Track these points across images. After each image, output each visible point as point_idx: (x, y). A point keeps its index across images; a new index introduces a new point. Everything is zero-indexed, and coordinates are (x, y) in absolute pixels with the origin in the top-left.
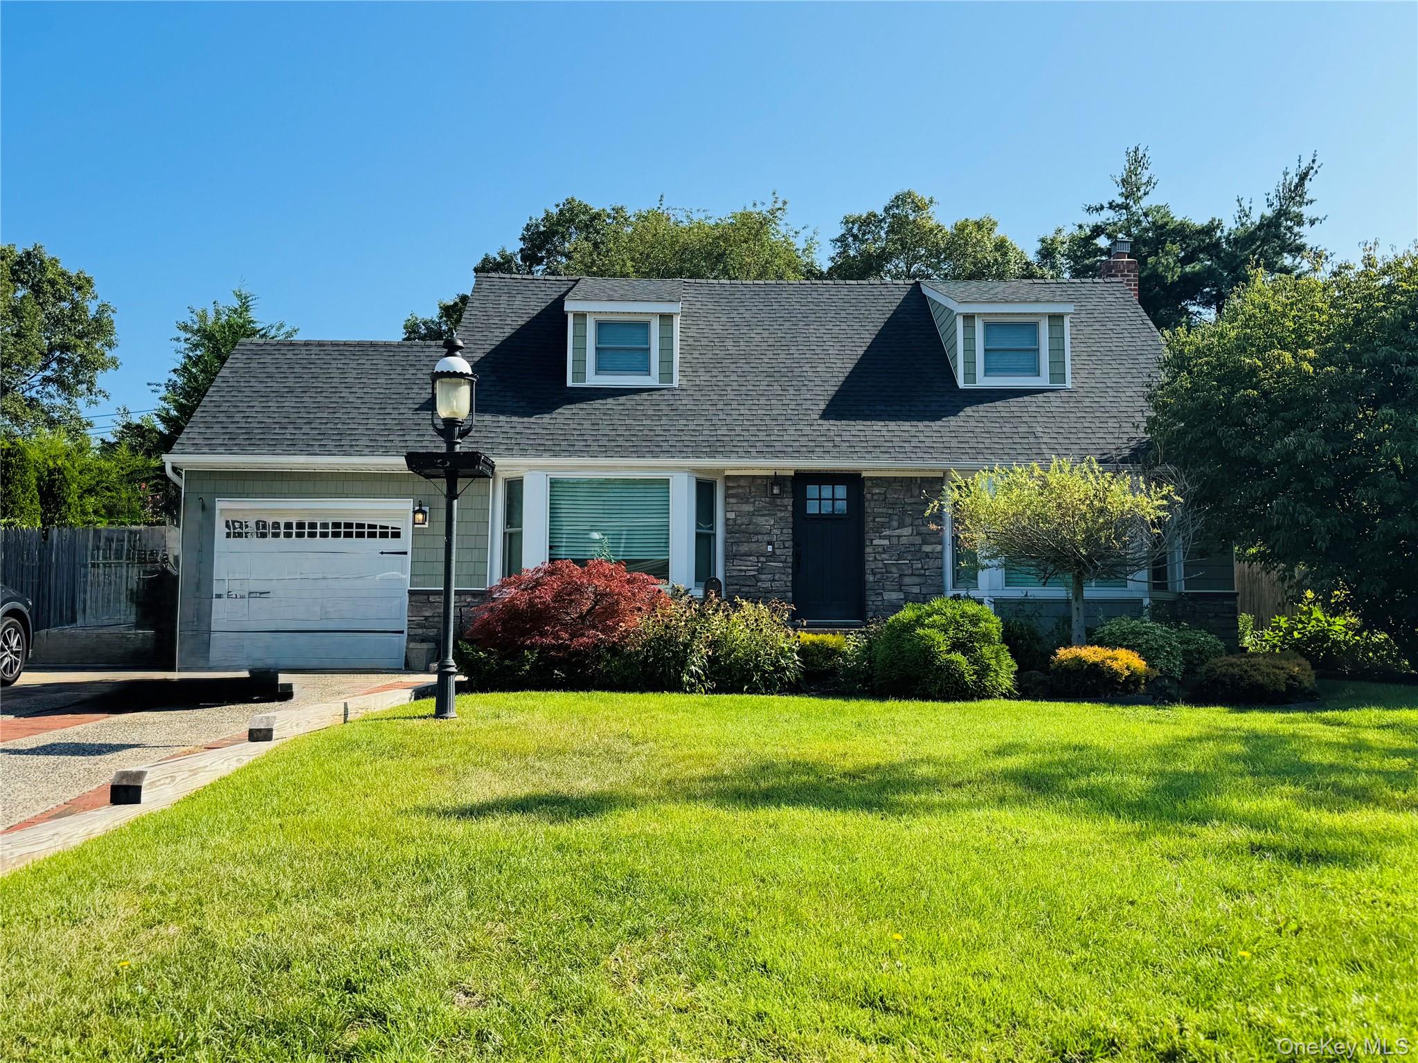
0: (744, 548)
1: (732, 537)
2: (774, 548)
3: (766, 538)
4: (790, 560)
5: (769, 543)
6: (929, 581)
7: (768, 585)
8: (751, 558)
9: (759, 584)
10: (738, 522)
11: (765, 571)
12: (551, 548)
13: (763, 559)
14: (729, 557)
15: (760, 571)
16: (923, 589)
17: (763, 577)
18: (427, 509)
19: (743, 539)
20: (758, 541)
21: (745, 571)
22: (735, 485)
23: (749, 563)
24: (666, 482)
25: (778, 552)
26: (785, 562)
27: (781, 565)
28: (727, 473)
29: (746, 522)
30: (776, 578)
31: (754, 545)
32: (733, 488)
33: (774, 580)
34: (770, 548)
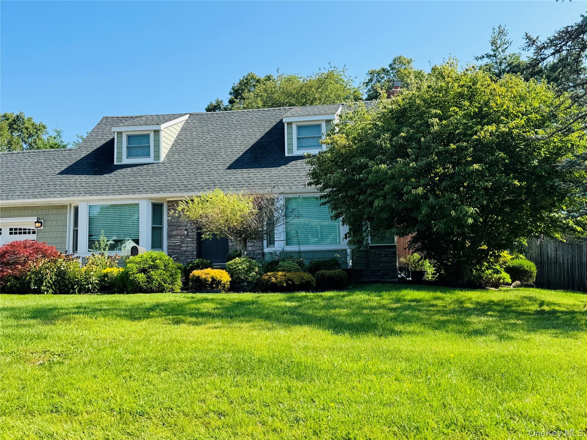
0: (175, 233)
1: (170, 228)
2: (188, 232)
3: (185, 228)
4: (195, 237)
5: (186, 230)
6: (256, 245)
7: (185, 249)
8: (178, 237)
9: (182, 248)
10: (172, 221)
11: (184, 243)
12: (90, 236)
13: (183, 237)
14: (170, 236)
15: (182, 242)
16: (253, 248)
17: (183, 245)
18: (42, 221)
19: (175, 229)
20: (181, 229)
21: (176, 243)
22: (171, 205)
23: (177, 239)
24: (137, 205)
25: (190, 234)
26: (193, 238)
27: (191, 239)
28: (168, 199)
29: (176, 221)
30: (189, 245)
31: (179, 231)
32: (170, 206)
33: (188, 247)
34: (186, 232)
